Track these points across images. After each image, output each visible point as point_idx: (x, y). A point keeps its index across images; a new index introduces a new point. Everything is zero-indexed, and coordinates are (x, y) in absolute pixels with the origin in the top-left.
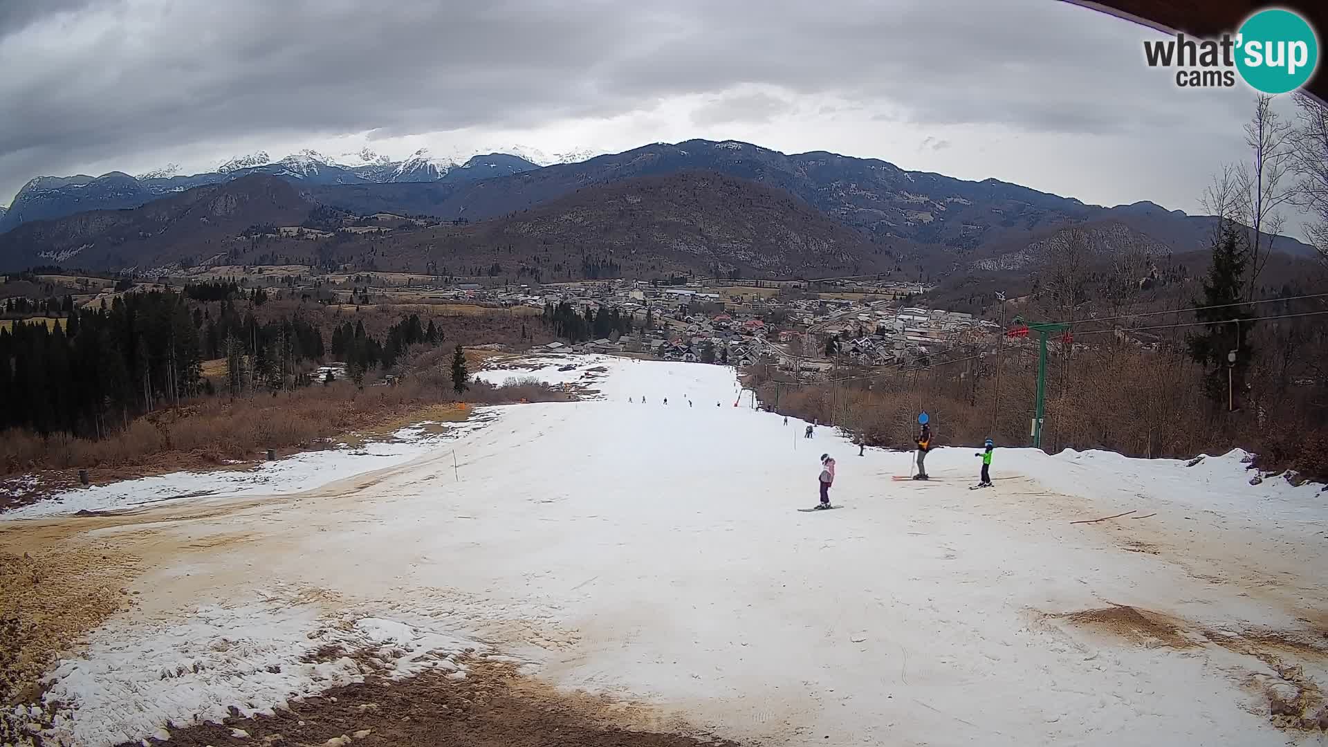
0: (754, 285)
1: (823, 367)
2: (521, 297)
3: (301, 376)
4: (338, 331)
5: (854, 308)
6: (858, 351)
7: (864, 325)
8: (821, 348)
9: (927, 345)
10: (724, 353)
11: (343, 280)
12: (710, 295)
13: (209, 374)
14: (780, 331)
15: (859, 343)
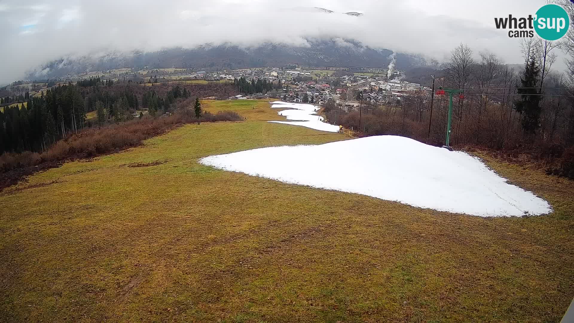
0: (325, 69)
1: (356, 105)
2: (223, 76)
3: (129, 116)
4: (145, 95)
5: (369, 80)
6: (371, 98)
7: (373, 87)
8: (355, 97)
9: (401, 97)
10: (313, 98)
11: (146, 73)
12: (306, 74)
13: (89, 118)
14: (337, 89)
15: (371, 95)
